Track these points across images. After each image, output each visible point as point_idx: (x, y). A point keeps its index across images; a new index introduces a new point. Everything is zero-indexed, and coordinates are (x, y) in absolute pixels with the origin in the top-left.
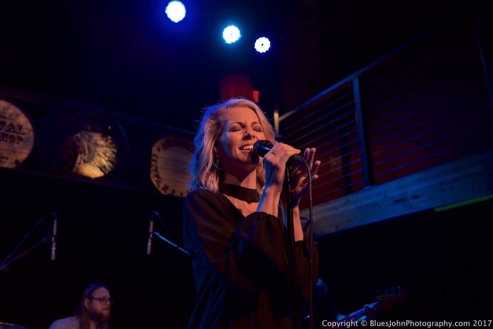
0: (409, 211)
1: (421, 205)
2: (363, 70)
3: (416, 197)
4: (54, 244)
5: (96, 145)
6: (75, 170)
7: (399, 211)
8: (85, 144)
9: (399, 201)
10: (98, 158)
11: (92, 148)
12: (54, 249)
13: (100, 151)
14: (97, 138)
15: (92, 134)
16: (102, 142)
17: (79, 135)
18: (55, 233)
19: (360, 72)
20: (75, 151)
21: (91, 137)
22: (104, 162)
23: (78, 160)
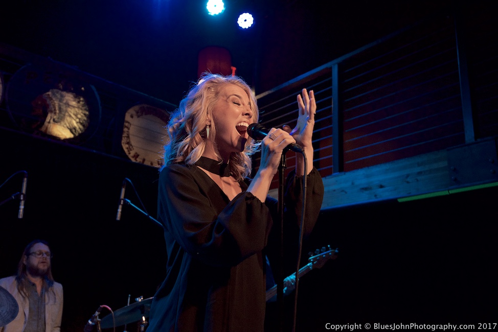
0: (374, 200)
1: (385, 195)
2: (343, 58)
3: (381, 187)
4: (22, 203)
5: (68, 105)
6: (43, 129)
7: (364, 198)
8: (57, 103)
9: (366, 189)
10: (68, 118)
11: (64, 107)
12: (22, 207)
13: (72, 111)
14: (69, 98)
15: (64, 93)
16: (74, 103)
17: (50, 93)
18: (24, 191)
19: (340, 60)
20: (45, 110)
21: (62, 96)
22: (75, 124)
23: (48, 119)
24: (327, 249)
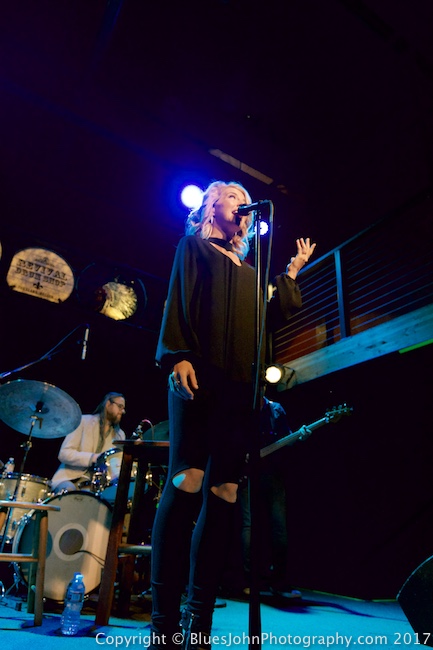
0: (378, 355)
1: (388, 349)
2: (344, 244)
3: (384, 343)
4: (85, 348)
5: (121, 293)
6: (102, 312)
7: (370, 355)
8: (113, 292)
9: (371, 347)
10: (121, 304)
11: (118, 296)
12: (85, 350)
13: (124, 299)
14: (122, 288)
15: (119, 285)
16: (126, 293)
17: (108, 285)
18: (86, 338)
19: (341, 246)
20: (104, 297)
21: (117, 287)
22: (126, 309)
23: (106, 303)
24: (343, 407)
